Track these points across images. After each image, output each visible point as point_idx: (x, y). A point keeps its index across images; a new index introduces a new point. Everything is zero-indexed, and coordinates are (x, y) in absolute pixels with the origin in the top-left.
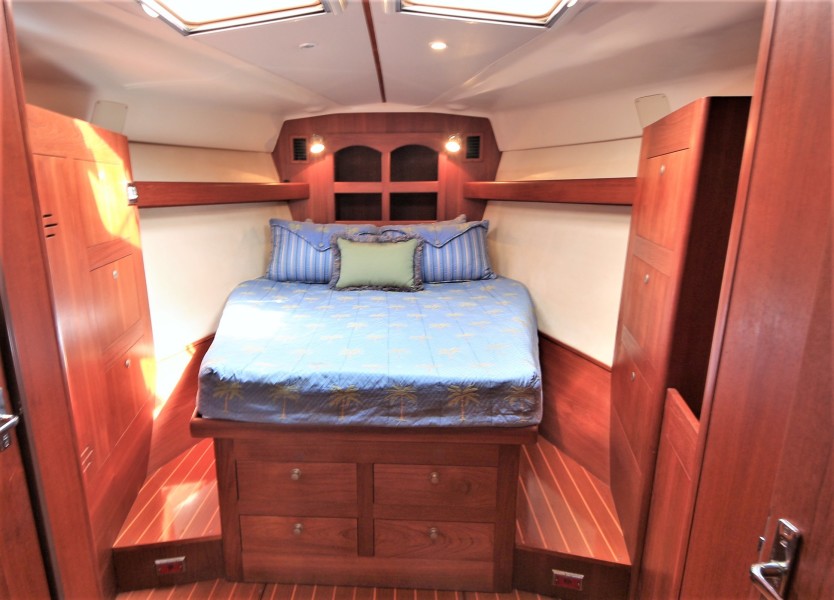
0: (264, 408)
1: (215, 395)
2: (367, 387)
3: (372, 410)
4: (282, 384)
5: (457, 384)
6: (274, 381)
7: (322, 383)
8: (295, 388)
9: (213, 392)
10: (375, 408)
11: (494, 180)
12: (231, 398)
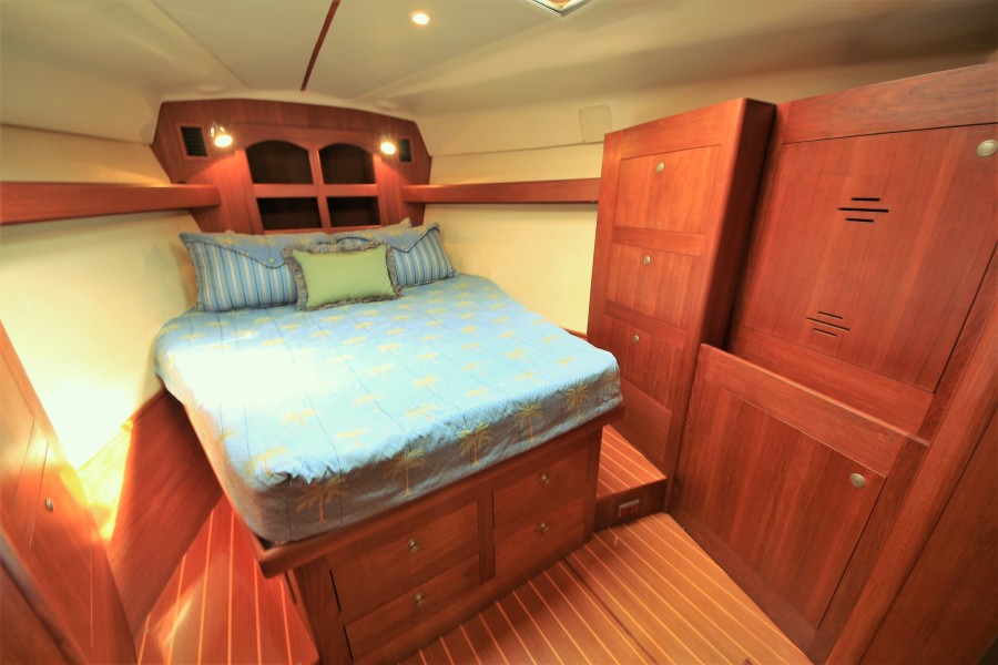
0: (381, 493)
1: (299, 508)
2: (496, 419)
3: (504, 442)
4: (400, 455)
5: (572, 387)
6: (390, 454)
7: (448, 433)
8: (418, 452)
9: (297, 505)
10: (507, 439)
11: (428, 183)
12: (328, 501)
